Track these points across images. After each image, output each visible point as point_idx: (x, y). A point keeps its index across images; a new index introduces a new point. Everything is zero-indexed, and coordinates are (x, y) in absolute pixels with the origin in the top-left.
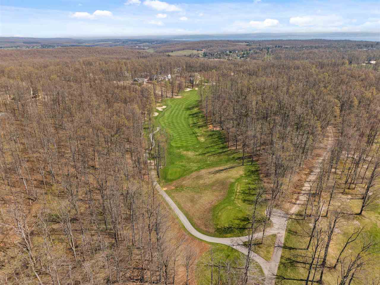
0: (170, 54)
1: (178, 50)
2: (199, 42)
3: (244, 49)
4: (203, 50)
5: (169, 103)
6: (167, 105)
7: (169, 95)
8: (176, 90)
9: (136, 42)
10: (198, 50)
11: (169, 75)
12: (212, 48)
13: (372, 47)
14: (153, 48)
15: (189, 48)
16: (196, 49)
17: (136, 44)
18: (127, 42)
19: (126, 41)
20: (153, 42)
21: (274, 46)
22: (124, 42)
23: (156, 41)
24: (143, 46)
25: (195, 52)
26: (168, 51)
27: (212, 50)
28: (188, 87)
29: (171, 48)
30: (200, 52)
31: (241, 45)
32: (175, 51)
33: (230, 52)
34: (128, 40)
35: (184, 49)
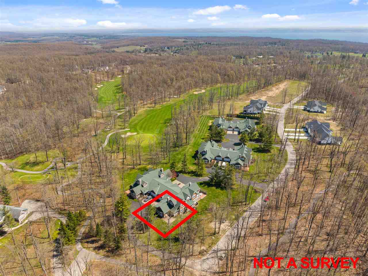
0: (116, 50)
1: (124, 46)
4: (146, 46)
5: (105, 84)
6: (104, 85)
7: (106, 79)
9: (84, 37)
10: (141, 46)
12: (153, 44)
14: (100, 43)
15: (133, 44)
16: (139, 45)
17: (84, 39)
18: (74, 36)
19: (73, 35)
20: (102, 37)
22: (71, 37)
23: (104, 36)
24: (91, 41)
25: (138, 48)
26: (114, 47)
27: (153, 46)
29: (118, 43)
30: (142, 48)
32: (120, 46)
33: (168, 48)
34: (75, 34)
35: (128, 45)
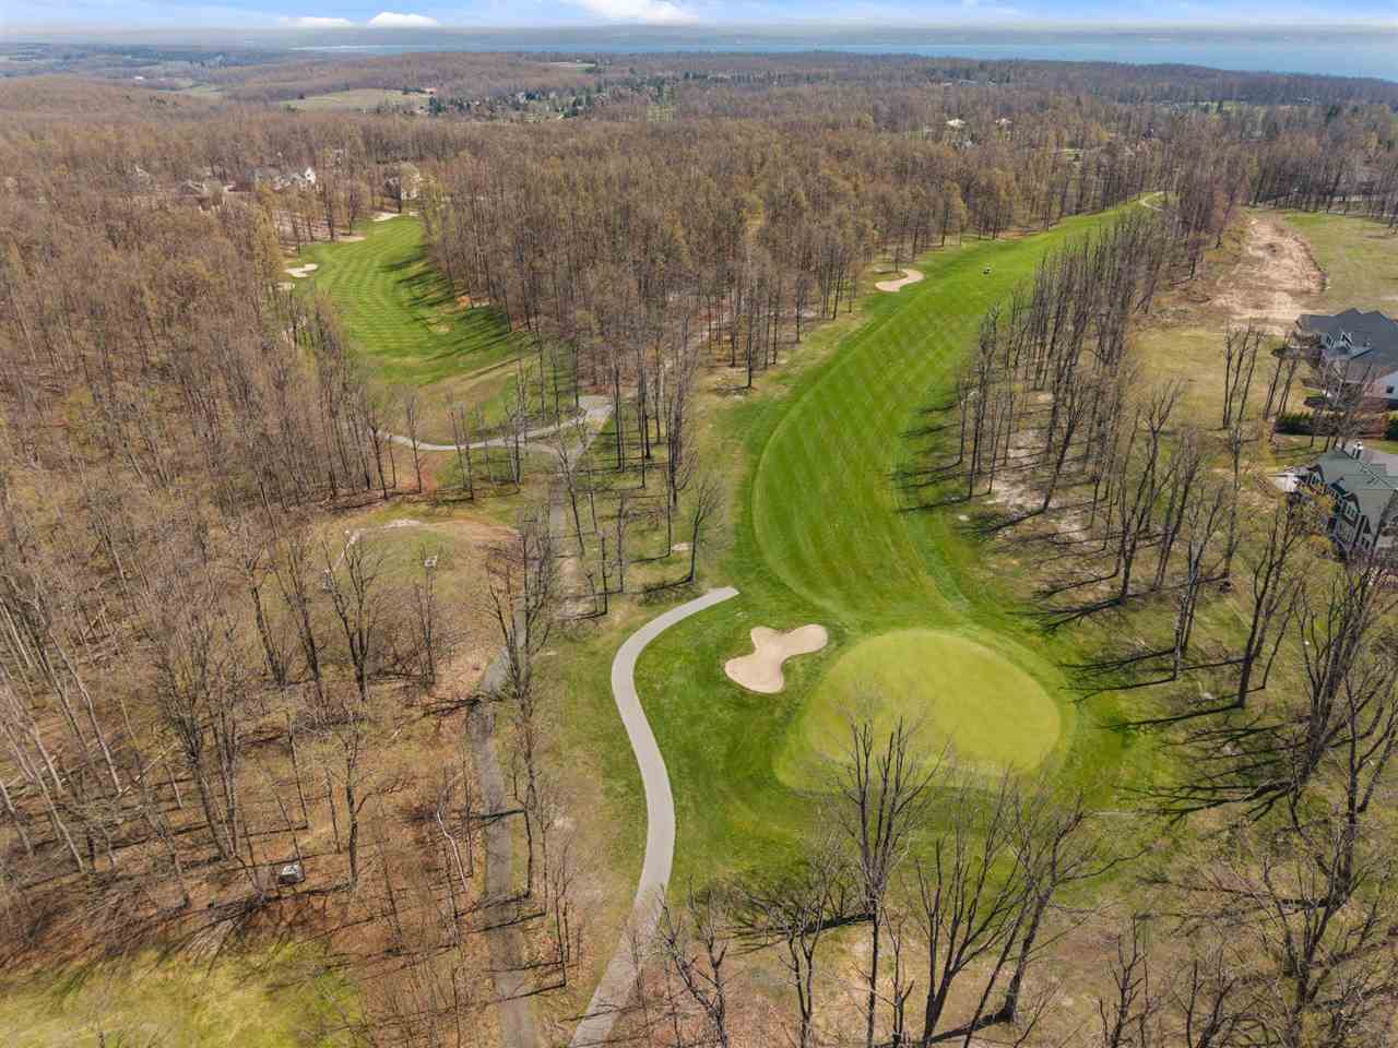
0: (294, 103)
1: (327, 90)
2: (407, 60)
3: (575, 87)
4: (428, 90)
5: (324, 254)
6: (320, 263)
7: (321, 233)
8: (342, 216)
9: (129, 57)
10: (406, 92)
11: (309, 171)
12: (459, 82)
13: (968, 77)
14: (215, 81)
15: (370, 83)
16: (398, 84)
17: (130, 64)
18: (83, 56)
19: (80, 52)
20: (211, 55)
21: (680, 75)
22: (67, 57)
23: (222, 53)
24: (167, 75)
25: (396, 97)
26: (282, 94)
27: (459, 88)
28: (382, 209)
29: (295, 79)
30: (413, 97)
31: (566, 70)
32: (312, 92)
33: (530, 97)
34: (86, 47)
35: (347, 87)
